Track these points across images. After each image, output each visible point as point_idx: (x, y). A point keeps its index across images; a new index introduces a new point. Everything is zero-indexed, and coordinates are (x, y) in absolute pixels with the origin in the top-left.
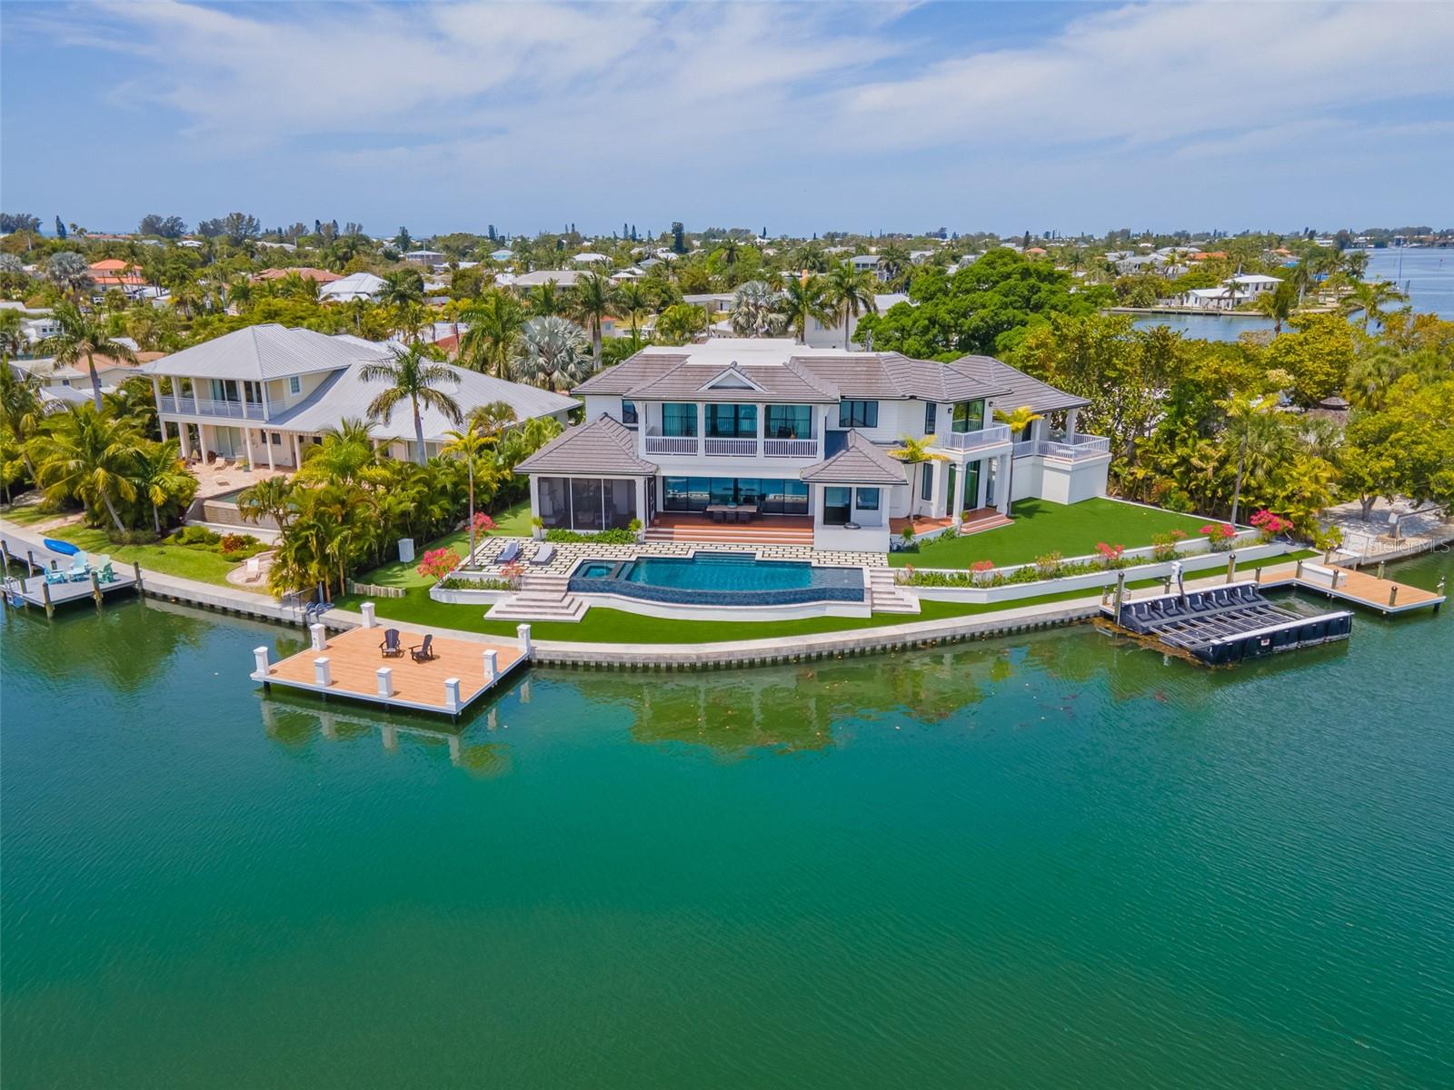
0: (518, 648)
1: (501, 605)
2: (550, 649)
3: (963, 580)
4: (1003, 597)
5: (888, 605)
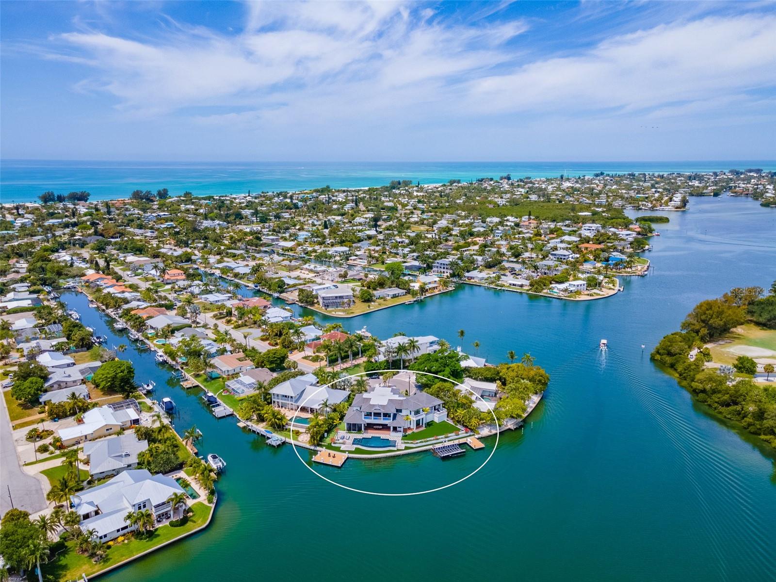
0: (346, 455)
1: (343, 447)
2: (351, 455)
3: (412, 443)
4: (418, 446)
5: (399, 448)
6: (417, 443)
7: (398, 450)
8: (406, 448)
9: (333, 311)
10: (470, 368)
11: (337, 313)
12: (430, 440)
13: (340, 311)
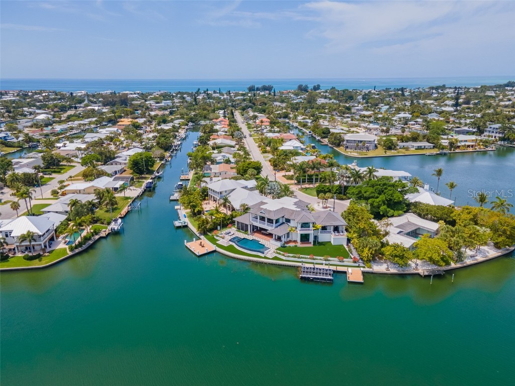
0: (215, 248)
1: (220, 241)
2: (219, 249)
3: (283, 255)
4: (288, 260)
5: (268, 256)
6: (289, 256)
7: (265, 258)
8: (275, 258)
9: (349, 152)
10: (421, 203)
11: (352, 153)
12: (305, 258)
13: (356, 152)
